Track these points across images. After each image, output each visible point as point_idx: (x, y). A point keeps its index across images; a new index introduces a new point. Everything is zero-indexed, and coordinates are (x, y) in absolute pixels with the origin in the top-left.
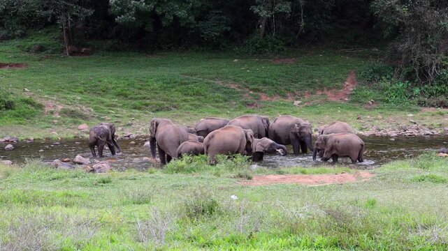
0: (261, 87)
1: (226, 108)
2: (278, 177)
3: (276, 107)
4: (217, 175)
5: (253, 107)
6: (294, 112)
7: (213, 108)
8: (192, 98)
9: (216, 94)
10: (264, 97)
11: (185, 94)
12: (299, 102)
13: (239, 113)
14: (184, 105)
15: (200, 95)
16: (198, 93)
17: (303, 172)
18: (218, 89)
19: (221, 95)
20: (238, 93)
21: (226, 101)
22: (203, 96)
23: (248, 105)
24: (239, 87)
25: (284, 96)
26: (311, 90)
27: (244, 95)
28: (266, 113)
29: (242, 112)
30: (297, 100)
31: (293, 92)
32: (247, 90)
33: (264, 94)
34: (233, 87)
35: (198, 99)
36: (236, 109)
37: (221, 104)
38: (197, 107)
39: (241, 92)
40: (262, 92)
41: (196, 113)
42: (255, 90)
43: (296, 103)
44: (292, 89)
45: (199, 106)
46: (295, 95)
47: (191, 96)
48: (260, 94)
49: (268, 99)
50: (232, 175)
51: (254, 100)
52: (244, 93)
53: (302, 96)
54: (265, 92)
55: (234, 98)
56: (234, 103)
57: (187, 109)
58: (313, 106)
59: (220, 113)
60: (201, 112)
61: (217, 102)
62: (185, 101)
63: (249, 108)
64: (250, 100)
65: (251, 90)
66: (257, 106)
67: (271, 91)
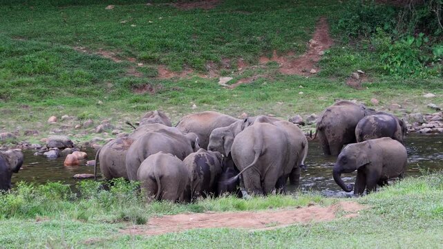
0: (157, 55)
1: (96, 95)
2: (194, 217)
3: (186, 90)
4: (83, 218)
5: (144, 92)
6: (219, 98)
7: (72, 96)
8: (33, 79)
9: (76, 71)
10: (164, 74)
11: (19, 73)
12: (228, 79)
13: (119, 103)
14: (16, 93)
15: (47, 72)
16: (43, 70)
17: (239, 207)
18: (79, 61)
19: (86, 73)
20: (116, 66)
21: (94, 82)
22: (52, 74)
23: (135, 87)
24: (118, 57)
25: (203, 71)
26: (250, 57)
27: (128, 70)
28: (169, 100)
29: (125, 102)
30: (224, 74)
31: (216, 61)
32: (133, 60)
33: (163, 67)
34: (106, 55)
35: (44, 81)
36: (114, 97)
37: (86, 89)
38: (42, 95)
39: (123, 66)
40: (160, 63)
41: (40, 105)
42: (147, 60)
43: (223, 81)
44: (214, 56)
45: (46, 93)
46: (220, 66)
47: (30, 75)
48: (155, 67)
49: (172, 75)
50: (110, 217)
51: (146, 79)
52: (128, 66)
53: (232, 67)
54: (166, 63)
55: (109, 76)
56: (110, 85)
57: (23, 99)
58: (254, 86)
59: (84, 105)
60: (49, 105)
61: (79, 84)
62: (18, 85)
63: (136, 95)
64: (138, 78)
65: (140, 60)
66: (151, 89)
67: (177, 60)
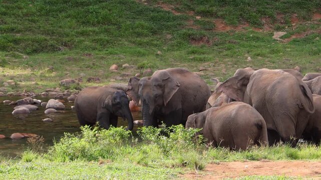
0: (215, 9)
1: (156, 45)
2: (250, 164)
3: (242, 43)
5: (202, 43)
6: (273, 52)
7: (133, 46)
8: (96, 29)
9: (137, 22)
10: (221, 27)
11: (83, 23)
12: (282, 33)
13: (176, 53)
14: (81, 42)
15: (110, 22)
16: (106, 21)
17: (293, 157)
18: (140, 13)
19: (146, 24)
20: (175, 19)
21: (154, 33)
22: (115, 24)
23: (193, 39)
24: (177, 10)
25: (258, 25)
26: (303, 13)
27: (186, 23)
28: (225, 53)
29: (183, 53)
30: (278, 29)
31: (271, 16)
32: (192, 13)
33: (220, 20)
34: (166, 8)
35: (107, 31)
36: (172, 48)
37: (146, 40)
38: (104, 44)
39: (181, 18)
40: (217, 17)
41: (102, 54)
42: (204, 14)
43: (278, 35)
44: (270, 11)
45: (108, 42)
46: (275, 21)
47: (94, 25)
48: (213, 20)
49: (228, 29)
50: (170, 162)
51: (203, 31)
52: (187, 19)
53: (286, 22)
54: (223, 17)
55: (168, 28)
56: (169, 36)
57: (86, 48)
58: (307, 41)
59: (144, 55)
60: (111, 53)
61: (139, 35)
62: (83, 34)
63: (194, 46)
64: (195, 30)
65: (199, 13)
66: (208, 41)
67: (233, 15)
